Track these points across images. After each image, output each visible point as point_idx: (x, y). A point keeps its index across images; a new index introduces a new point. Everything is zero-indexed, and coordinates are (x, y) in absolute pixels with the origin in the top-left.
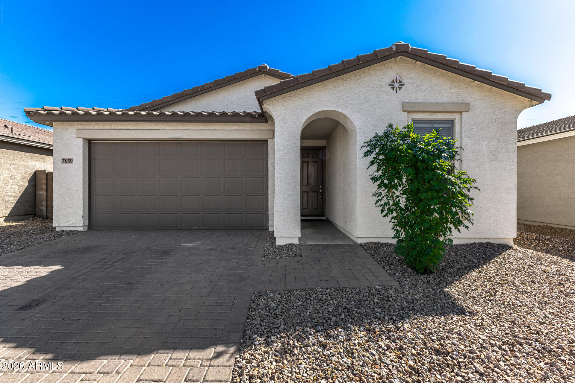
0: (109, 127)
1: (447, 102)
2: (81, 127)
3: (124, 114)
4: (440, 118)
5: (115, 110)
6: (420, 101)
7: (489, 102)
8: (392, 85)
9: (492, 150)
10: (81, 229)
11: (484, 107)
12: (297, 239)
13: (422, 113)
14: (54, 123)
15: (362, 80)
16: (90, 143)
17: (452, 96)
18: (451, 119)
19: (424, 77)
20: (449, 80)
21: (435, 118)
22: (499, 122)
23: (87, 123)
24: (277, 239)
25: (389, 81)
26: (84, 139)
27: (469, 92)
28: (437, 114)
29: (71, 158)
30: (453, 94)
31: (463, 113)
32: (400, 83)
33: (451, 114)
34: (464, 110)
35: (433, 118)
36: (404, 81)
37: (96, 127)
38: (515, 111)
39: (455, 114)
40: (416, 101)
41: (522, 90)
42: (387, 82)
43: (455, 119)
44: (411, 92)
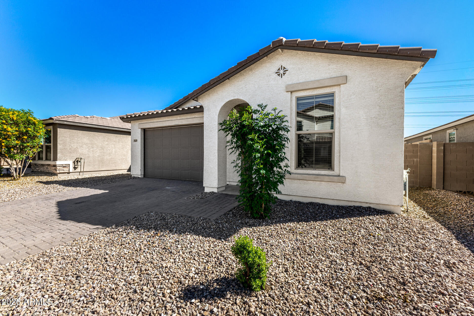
0: (150, 121)
1: (326, 78)
2: (140, 123)
3: (162, 112)
4: (320, 93)
5: (158, 110)
6: (301, 81)
7: (370, 70)
8: (278, 73)
9: (373, 117)
10: (140, 176)
11: (365, 77)
12: (216, 189)
13: (304, 91)
14: (131, 122)
15: (256, 73)
16: (145, 131)
17: (331, 72)
18: (332, 92)
19: (305, 60)
20: (327, 58)
21: (315, 93)
22: (381, 89)
23: (142, 120)
24: (205, 188)
25: (276, 70)
26: (141, 129)
27: (348, 65)
28: (318, 89)
29: (136, 139)
30: (332, 70)
31: (341, 85)
32: (285, 70)
33: (332, 88)
34: (342, 83)
35: (314, 94)
36: (287, 67)
37: (145, 122)
38: (401, 74)
39: (336, 87)
40: (298, 82)
41: (395, 54)
42: (274, 71)
43: (335, 92)
44: (293, 75)
